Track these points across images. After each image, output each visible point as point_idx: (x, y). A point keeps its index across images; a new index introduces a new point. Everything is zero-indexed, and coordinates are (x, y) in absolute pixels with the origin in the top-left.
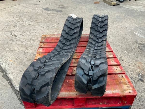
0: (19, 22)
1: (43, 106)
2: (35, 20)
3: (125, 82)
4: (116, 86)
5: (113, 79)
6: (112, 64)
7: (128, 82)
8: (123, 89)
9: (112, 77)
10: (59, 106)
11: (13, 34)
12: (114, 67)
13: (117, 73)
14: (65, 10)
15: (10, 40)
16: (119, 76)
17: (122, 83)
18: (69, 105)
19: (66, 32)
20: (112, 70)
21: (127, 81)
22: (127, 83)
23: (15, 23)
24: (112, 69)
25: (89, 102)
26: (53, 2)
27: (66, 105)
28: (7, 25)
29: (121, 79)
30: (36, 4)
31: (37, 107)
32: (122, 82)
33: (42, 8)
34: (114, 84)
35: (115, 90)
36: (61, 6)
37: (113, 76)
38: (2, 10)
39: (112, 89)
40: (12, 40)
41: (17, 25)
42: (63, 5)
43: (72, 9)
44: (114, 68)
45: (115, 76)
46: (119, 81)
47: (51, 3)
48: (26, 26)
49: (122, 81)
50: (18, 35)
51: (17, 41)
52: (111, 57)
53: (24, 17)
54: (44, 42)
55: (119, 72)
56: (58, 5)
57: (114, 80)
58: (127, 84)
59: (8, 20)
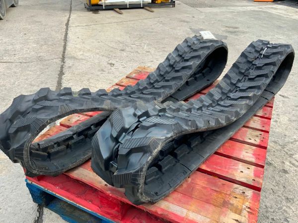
0: (134, 45)
1: (52, 184)
2: (161, 46)
3: (239, 207)
4: (207, 206)
5: (214, 188)
6: (241, 157)
7: (248, 212)
8: (219, 219)
9: (215, 184)
10: (76, 197)
11: (110, 62)
12: (241, 164)
13: (238, 179)
14: (236, 37)
15: (99, 71)
16: (236, 188)
17: (230, 206)
18: (93, 204)
19: (170, 62)
20: (229, 168)
21: (249, 208)
22: (245, 213)
23: (126, 45)
24: (233, 167)
25: (136, 218)
26: (219, 21)
27: (90, 201)
28: (111, 46)
29: (236, 198)
30: (184, 21)
31: (41, 181)
32: (232, 205)
33: (191, 29)
34: (207, 200)
35: (198, 213)
36: (231, 29)
37: (220, 183)
38: (121, 23)
39: (193, 208)
40: (103, 70)
41: (128, 49)
42: (237, 28)
43: (253, 37)
44: (236, 168)
45: (223, 185)
46: (226, 200)
47: (213, 22)
48: (139, 53)
49: (234, 201)
50: (116, 64)
51: (109, 74)
52: (252, 141)
53: (147, 40)
54: (133, 78)
55: (244, 180)
56: (226, 27)
57: (215, 191)
58: (242, 214)
59: (119, 39)
